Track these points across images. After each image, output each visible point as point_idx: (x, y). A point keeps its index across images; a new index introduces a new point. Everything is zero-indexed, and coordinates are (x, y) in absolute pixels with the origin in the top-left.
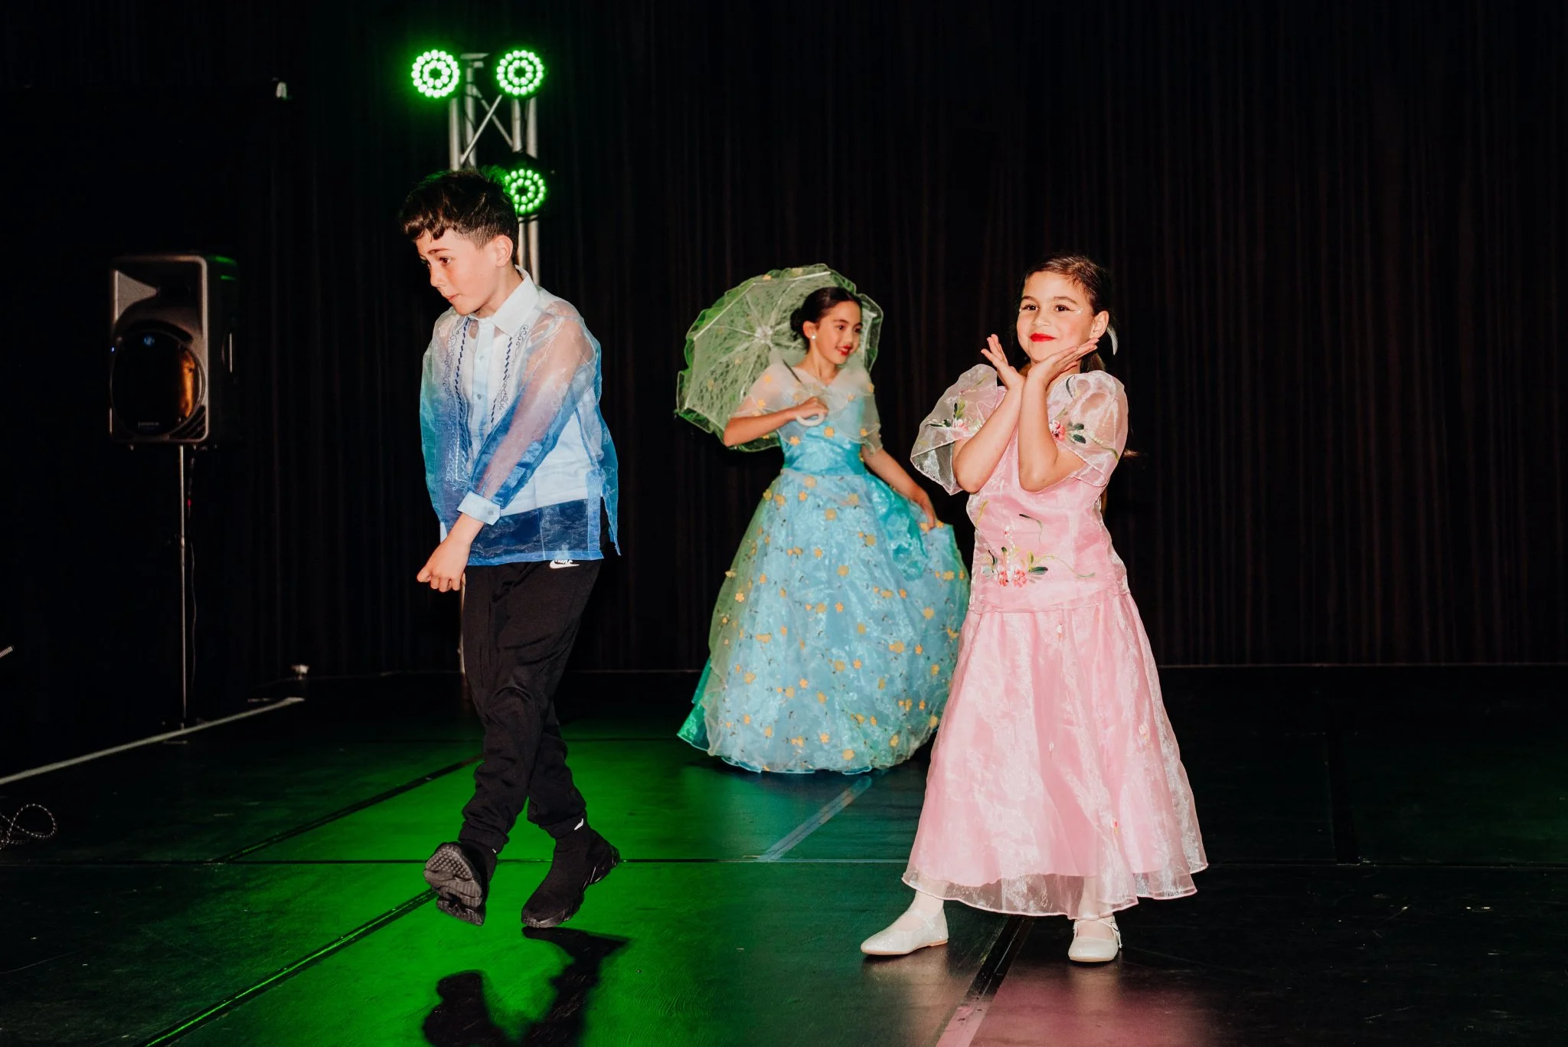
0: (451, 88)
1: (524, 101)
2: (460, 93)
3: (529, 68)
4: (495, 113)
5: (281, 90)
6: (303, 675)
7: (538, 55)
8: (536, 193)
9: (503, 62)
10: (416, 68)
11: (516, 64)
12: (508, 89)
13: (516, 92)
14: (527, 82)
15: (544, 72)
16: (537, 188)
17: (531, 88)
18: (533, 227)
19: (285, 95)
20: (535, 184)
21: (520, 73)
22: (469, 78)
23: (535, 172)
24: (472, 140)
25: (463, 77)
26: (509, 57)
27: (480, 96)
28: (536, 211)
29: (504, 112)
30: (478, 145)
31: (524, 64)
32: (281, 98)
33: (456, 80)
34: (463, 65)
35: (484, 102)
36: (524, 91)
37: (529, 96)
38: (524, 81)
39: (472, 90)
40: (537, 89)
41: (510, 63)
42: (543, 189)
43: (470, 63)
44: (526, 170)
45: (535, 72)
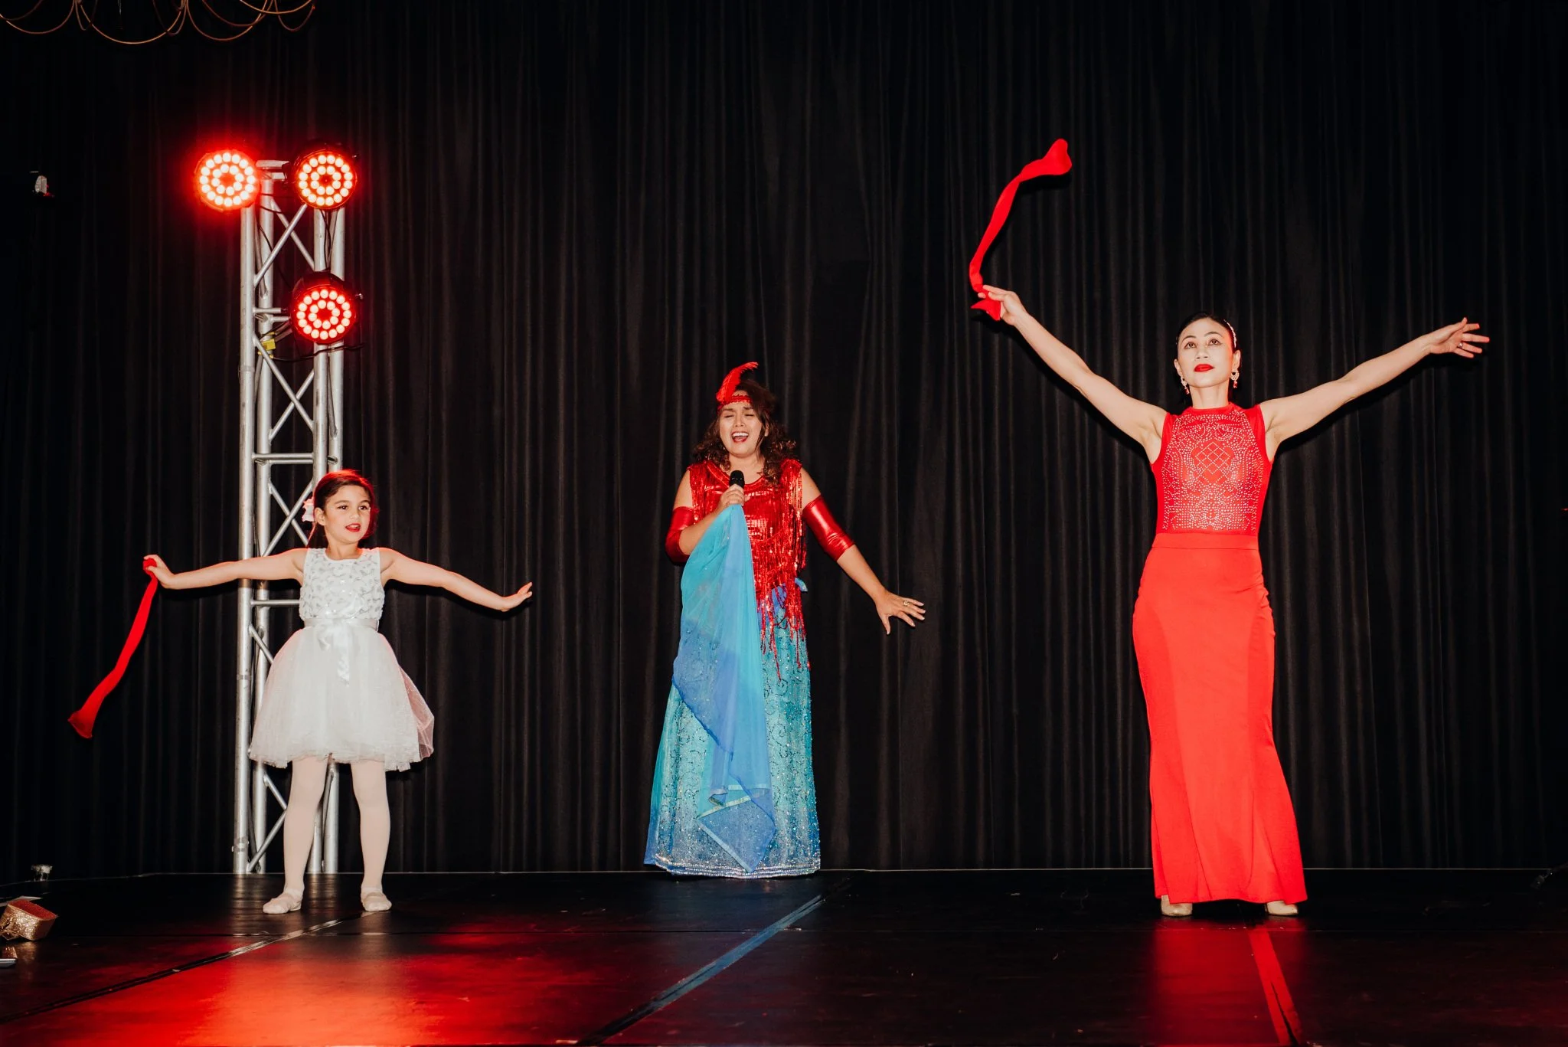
0: (245, 196)
1: (329, 212)
2: (256, 205)
3: (337, 176)
4: (295, 229)
5: (41, 185)
6: (45, 874)
7: (347, 160)
8: (341, 317)
9: (306, 168)
10: (205, 171)
11: (322, 170)
12: (312, 199)
13: (321, 202)
14: (332, 192)
15: (353, 181)
16: (342, 311)
17: (338, 199)
18: (337, 357)
19: (45, 191)
20: (338, 306)
21: (326, 180)
22: (267, 188)
23: (339, 294)
24: (268, 257)
25: (260, 186)
26: (313, 162)
27: (278, 210)
28: (339, 337)
29: (305, 229)
30: (276, 262)
31: (331, 170)
32: (41, 193)
33: (251, 188)
34: (261, 173)
35: (282, 217)
36: (329, 202)
37: (336, 207)
38: (330, 190)
39: (269, 203)
40: (344, 199)
41: (314, 169)
42: (348, 314)
43: (269, 174)
44: (329, 291)
45: (342, 181)
